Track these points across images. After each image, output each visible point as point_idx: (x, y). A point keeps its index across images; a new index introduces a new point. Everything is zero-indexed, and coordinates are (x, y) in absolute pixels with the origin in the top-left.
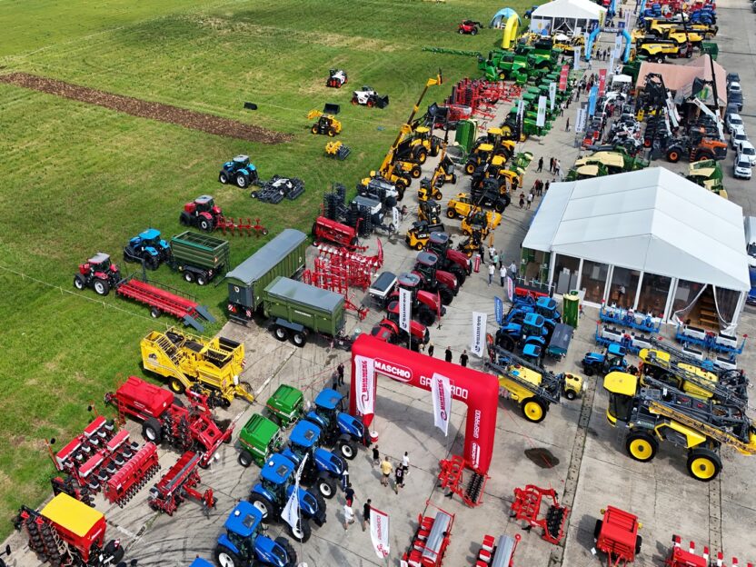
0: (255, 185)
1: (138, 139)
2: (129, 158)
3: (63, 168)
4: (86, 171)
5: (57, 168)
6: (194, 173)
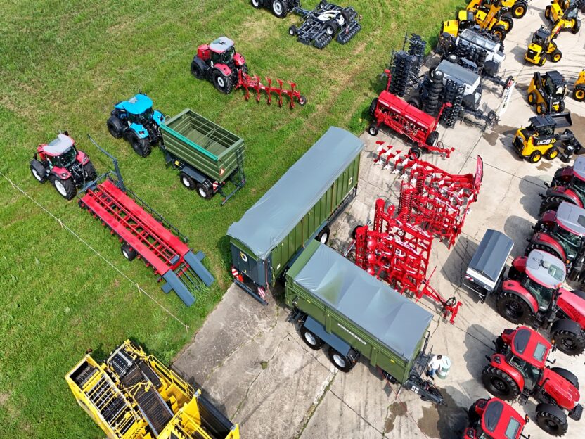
0: (295, 13)
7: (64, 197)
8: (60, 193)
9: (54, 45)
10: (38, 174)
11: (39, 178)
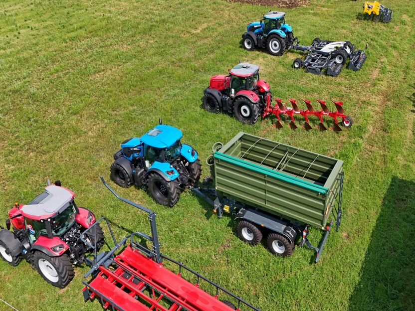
1: (135, 4)
2: (124, 22)
3: (42, 32)
4: (69, 35)
5: (34, 32)
6: (206, 38)
7: (53, 284)
8: (46, 279)
9: (26, 94)
10: (8, 252)
11: (9, 258)
